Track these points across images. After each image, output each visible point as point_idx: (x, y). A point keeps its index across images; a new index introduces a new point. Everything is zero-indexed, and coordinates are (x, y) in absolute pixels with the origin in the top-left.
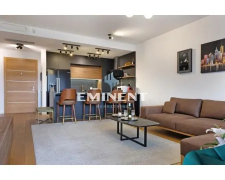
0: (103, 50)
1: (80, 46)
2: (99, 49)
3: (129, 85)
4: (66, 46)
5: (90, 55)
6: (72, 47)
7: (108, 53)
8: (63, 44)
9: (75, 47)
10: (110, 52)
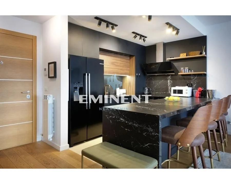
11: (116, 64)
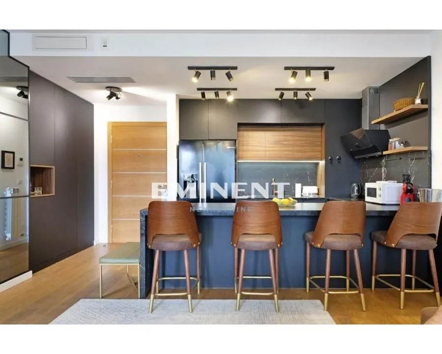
0: (308, 70)
1: (235, 68)
2: (294, 70)
3: (406, 179)
4: (198, 75)
5: (282, 95)
6: (213, 75)
7: (326, 77)
8: (190, 68)
9: (221, 74)
10: (331, 74)
11: (286, 143)
